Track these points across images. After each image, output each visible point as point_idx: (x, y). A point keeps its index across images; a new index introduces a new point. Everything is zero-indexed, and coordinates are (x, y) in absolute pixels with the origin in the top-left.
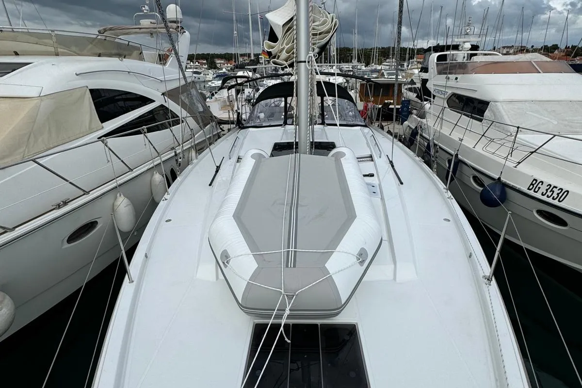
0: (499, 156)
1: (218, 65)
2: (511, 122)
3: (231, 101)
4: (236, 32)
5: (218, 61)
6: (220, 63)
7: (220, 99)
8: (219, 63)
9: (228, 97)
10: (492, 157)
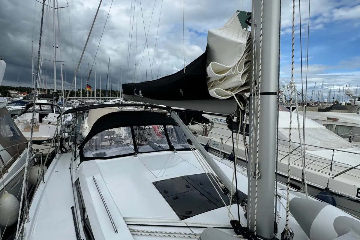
0: (324, 172)
1: (12, 95)
2: (294, 141)
3: (35, 123)
4: (34, 73)
5: (12, 92)
6: (14, 93)
7: (24, 121)
8: (12, 93)
9: (32, 120)
10: (319, 173)
